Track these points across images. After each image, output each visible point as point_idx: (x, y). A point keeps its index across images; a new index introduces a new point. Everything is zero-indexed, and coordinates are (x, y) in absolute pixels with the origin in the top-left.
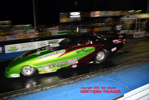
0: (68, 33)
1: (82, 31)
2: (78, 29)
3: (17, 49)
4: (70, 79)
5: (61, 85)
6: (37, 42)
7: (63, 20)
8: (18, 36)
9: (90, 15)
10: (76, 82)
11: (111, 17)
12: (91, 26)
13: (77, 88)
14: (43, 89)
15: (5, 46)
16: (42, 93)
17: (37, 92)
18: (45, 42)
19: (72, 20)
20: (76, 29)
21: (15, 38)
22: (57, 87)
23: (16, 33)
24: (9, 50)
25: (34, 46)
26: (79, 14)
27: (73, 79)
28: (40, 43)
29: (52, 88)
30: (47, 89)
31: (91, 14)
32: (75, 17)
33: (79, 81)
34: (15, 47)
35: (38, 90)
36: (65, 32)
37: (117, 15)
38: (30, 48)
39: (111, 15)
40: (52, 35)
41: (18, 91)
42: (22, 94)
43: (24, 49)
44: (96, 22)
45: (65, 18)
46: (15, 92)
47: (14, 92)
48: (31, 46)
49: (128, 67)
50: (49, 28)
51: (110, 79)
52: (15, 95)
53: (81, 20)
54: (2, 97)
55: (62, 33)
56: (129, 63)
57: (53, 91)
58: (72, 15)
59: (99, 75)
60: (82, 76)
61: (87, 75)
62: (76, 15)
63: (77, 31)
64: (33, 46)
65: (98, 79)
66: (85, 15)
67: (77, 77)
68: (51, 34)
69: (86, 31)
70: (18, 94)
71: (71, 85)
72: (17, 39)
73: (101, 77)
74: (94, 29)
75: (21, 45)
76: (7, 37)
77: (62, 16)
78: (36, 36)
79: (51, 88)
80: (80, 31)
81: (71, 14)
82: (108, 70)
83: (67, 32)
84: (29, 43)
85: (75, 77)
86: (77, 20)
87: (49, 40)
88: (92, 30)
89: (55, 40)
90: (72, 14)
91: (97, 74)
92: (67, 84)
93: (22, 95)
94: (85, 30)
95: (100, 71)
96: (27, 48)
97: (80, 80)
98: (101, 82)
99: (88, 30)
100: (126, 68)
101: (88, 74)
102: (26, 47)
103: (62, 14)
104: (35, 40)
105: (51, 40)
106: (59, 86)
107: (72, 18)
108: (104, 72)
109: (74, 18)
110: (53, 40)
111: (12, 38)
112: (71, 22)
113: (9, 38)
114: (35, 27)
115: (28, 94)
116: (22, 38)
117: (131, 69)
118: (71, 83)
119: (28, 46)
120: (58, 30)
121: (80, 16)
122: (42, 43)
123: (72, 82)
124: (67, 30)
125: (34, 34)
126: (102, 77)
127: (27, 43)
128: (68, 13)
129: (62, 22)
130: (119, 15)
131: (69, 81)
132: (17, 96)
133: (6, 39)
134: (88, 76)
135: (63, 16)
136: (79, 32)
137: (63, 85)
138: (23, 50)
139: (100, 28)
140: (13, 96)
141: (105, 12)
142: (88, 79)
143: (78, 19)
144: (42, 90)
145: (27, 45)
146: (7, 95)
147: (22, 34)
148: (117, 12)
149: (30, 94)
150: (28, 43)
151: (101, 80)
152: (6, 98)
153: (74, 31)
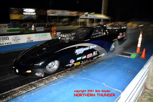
0: (21, 32)
1: (38, 29)
11: (68, 17)
19: (26, 17)
26: (34, 11)
32: (29, 14)
36: (18, 30)
37: (74, 15)
39: (68, 15)
45: (17, 15)
53: (36, 17)
55: (13, 31)
58: (25, 12)
62: (30, 12)
63: (33, 29)
66: (41, 13)
80: (36, 30)
81: (24, 10)
83: (20, 30)
86: (32, 18)
94: (42, 29)
99: (45, 28)
107: (25, 15)
109: (27, 15)
120: (7, 27)
121: (35, 14)
128: (21, 9)
129: (12, 19)
136: (35, 30)
141: (62, 11)
148: (74, 12)
153: (29, 29)
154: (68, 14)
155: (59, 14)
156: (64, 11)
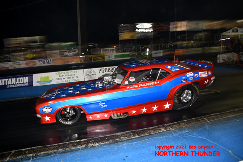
0: (131, 58)
1: (154, 53)
2: (148, 50)
3: (51, 81)
4: (132, 132)
5: (117, 142)
6: (82, 70)
7: (125, 36)
8: (53, 60)
9: (169, 28)
10: (143, 138)
12: (170, 46)
13: (143, 147)
14: (89, 145)
15: (33, 75)
16: (86, 152)
17: (79, 149)
18: (94, 71)
19: (139, 35)
20: (144, 51)
21: (48, 62)
22: (110, 144)
23: (50, 56)
24: (38, 82)
25: (77, 77)
26: (151, 26)
27: (138, 133)
28: (86, 73)
29: (103, 145)
30: (95, 147)
31: (171, 26)
32: (143, 31)
33: (148, 137)
34: (48, 77)
35: (81, 147)
36: (128, 56)
37: (215, 28)
38: (71, 79)
39: (205, 28)
40: (106, 60)
41: (50, 146)
42: (55, 151)
43: (61, 80)
44: (178, 40)
45: (128, 33)
46: (45, 147)
47: (43, 148)
48: (71, 76)
49: (234, 117)
50: (102, 49)
51: (201, 137)
52: (45, 152)
53: (154, 35)
54: (27, 153)
55: (122, 57)
56: (236, 110)
57: (104, 151)
58: (138, 29)
59: (181, 129)
60: (152, 129)
61: (161, 128)
62: (145, 27)
63: (147, 54)
64: (75, 76)
65: (179, 135)
66: (160, 28)
67: (145, 130)
68: (104, 58)
69: (161, 55)
70: (50, 152)
71: (134, 143)
72: (52, 64)
73: (185, 132)
74: (174, 51)
75: (56, 74)
76: (37, 61)
77: (122, 29)
78: (80, 60)
79: (101, 145)
80: (152, 54)
81: (137, 26)
82: (197, 121)
84: (70, 71)
85: (140, 130)
86: (147, 37)
87: (101, 68)
88: (172, 53)
89: (110, 67)
90: (139, 26)
91: (178, 127)
92: (127, 140)
93: (55, 153)
94: (161, 53)
95: (184, 122)
96: (66, 79)
97: (150, 135)
98: (185, 140)
99: (165, 52)
100: (229, 119)
101: (163, 126)
102: (64, 78)
103: (123, 27)
104: (78, 67)
105: (105, 68)
106: (114, 143)
107: (138, 33)
108: (191, 125)
109: (141, 33)
110: (107, 68)
111: (44, 63)
112: (137, 40)
113: (39, 63)
114: (80, 47)
115: (64, 153)
116: (59, 62)
117: (240, 121)
118: (134, 140)
119: (67, 76)
120: (115, 51)
121: (152, 30)
122: (90, 72)
123: (136, 138)
124: (129, 52)
125: (78, 58)
126: (187, 131)
127: (66, 71)
128: (133, 25)
129: (122, 39)
130: (219, 27)
131: (130, 135)
132: (48, 155)
134: (163, 130)
135: (124, 30)
136: (150, 55)
137: (121, 141)
138: (59, 83)
140: (42, 153)
141: (195, 22)
142: (162, 134)
143: (149, 35)
144: (86, 147)
145: (67, 74)
146: (33, 151)
147: (59, 57)
148: (215, 23)
149: (68, 152)
150: (68, 71)
151: (185, 138)
152: (31, 155)
153: (142, 54)
156: (198, 22)
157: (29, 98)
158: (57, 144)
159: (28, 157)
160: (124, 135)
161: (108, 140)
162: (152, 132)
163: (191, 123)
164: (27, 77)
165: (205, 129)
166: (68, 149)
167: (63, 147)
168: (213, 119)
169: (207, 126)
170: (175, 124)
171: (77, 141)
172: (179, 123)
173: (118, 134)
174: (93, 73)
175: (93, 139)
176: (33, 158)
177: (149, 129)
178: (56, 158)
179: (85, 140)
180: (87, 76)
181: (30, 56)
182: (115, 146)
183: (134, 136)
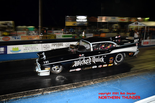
1: (87, 35)
2: (83, 33)
3: (20, 51)
5: (62, 91)
6: (41, 44)
7: (69, 24)
8: (22, 37)
9: (97, 20)
10: (79, 88)
11: (119, 23)
12: (98, 31)
13: (79, 94)
14: (44, 93)
15: (8, 46)
16: (42, 97)
17: (37, 96)
18: (49, 45)
19: (78, 24)
21: (18, 38)
22: (58, 92)
23: (20, 34)
24: (11, 51)
26: (86, 18)
27: (76, 85)
28: (44, 46)
29: (54, 92)
30: (48, 94)
32: (81, 21)
33: (82, 87)
34: (18, 48)
35: (39, 94)
36: (71, 36)
37: (125, 21)
38: (33, 50)
40: (57, 38)
41: (18, 94)
42: (21, 97)
43: (26, 50)
44: (102, 28)
45: (71, 22)
46: (15, 94)
47: (13, 95)
48: (34, 48)
49: (135, 75)
50: (54, 31)
51: (115, 88)
52: (15, 98)
53: (87, 24)
54: (1, 99)
55: (67, 37)
57: (54, 96)
58: (78, 19)
59: (103, 82)
60: (85, 82)
61: (91, 82)
62: (82, 19)
63: (83, 35)
64: (36, 48)
65: (102, 86)
66: (92, 20)
67: (80, 83)
68: (55, 37)
70: (18, 97)
71: (74, 91)
72: (20, 40)
73: (106, 84)
74: (100, 34)
75: (24, 46)
76: (10, 37)
77: (68, 19)
78: (40, 38)
79: (53, 93)
80: (86, 36)
81: (77, 18)
82: (113, 78)
83: (73, 36)
84: (33, 45)
85: (78, 83)
86: (84, 25)
87: (53, 43)
89: (59, 43)
90: (78, 17)
91: (101, 81)
92: (69, 89)
93: (21, 98)
94: (92, 35)
95: (105, 78)
96: (30, 50)
97: (84, 86)
98: (105, 89)
99: (94, 35)
100: (132, 77)
101: (92, 81)
102: (29, 49)
104: (38, 42)
105: (56, 43)
106: (61, 91)
107: (78, 22)
111: (15, 39)
112: (77, 26)
113: (12, 39)
114: (40, 29)
115: (27, 98)
116: (26, 39)
118: (73, 89)
119: (31, 48)
121: (86, 20)
122: (46, 46)
123: (75, 88)
125: (38, 36)
126: (107, 84)
127: (30, 45)
128: (74, 17)
129: (67, 25)
130: (127, 21)
131: (71, 86)
132: (16, 99)
133: (9, 40)
134: (92, 83)
137: (65, 90)
138: (25, 52)
139: (107, 34)
140: (12, 98)
141: (113, 17)
142: (91, 86)
143: (85, 23)
144: (43, 94)
145: (31, 47)
146: (6, 97)
147: (25, 35)
148: (125, 18)
149: (30, 97)
150: (31, 45)
151: (106, 88)
152: (4, 100)
153: (80, 35)
154: (119, 20)
155: (109, 20)
156: (115, 17)
157: (5, 61)
158: (23, 92)
159: (2, 101)
160: (67, 86)
161: (57, 89)
162: (85, 84)
163: (109, 79)
164: (3, 48)
165: (118, 82)
166: (31, 96)
167: (27, 94)
168: (123, 76)
169: (119, 81)
170: (100, 80)
171: (37, 90)
172: (102, 79)
173: (63, 86)
174: (48, 46)
175: (47, 89)
176: (5, 102)
177: (83, 83)
178: (22, 101)
179: (42, 89)
180: (44, 48)
181: (6, 34)
182: (61, 93)
183: (74, 87)
